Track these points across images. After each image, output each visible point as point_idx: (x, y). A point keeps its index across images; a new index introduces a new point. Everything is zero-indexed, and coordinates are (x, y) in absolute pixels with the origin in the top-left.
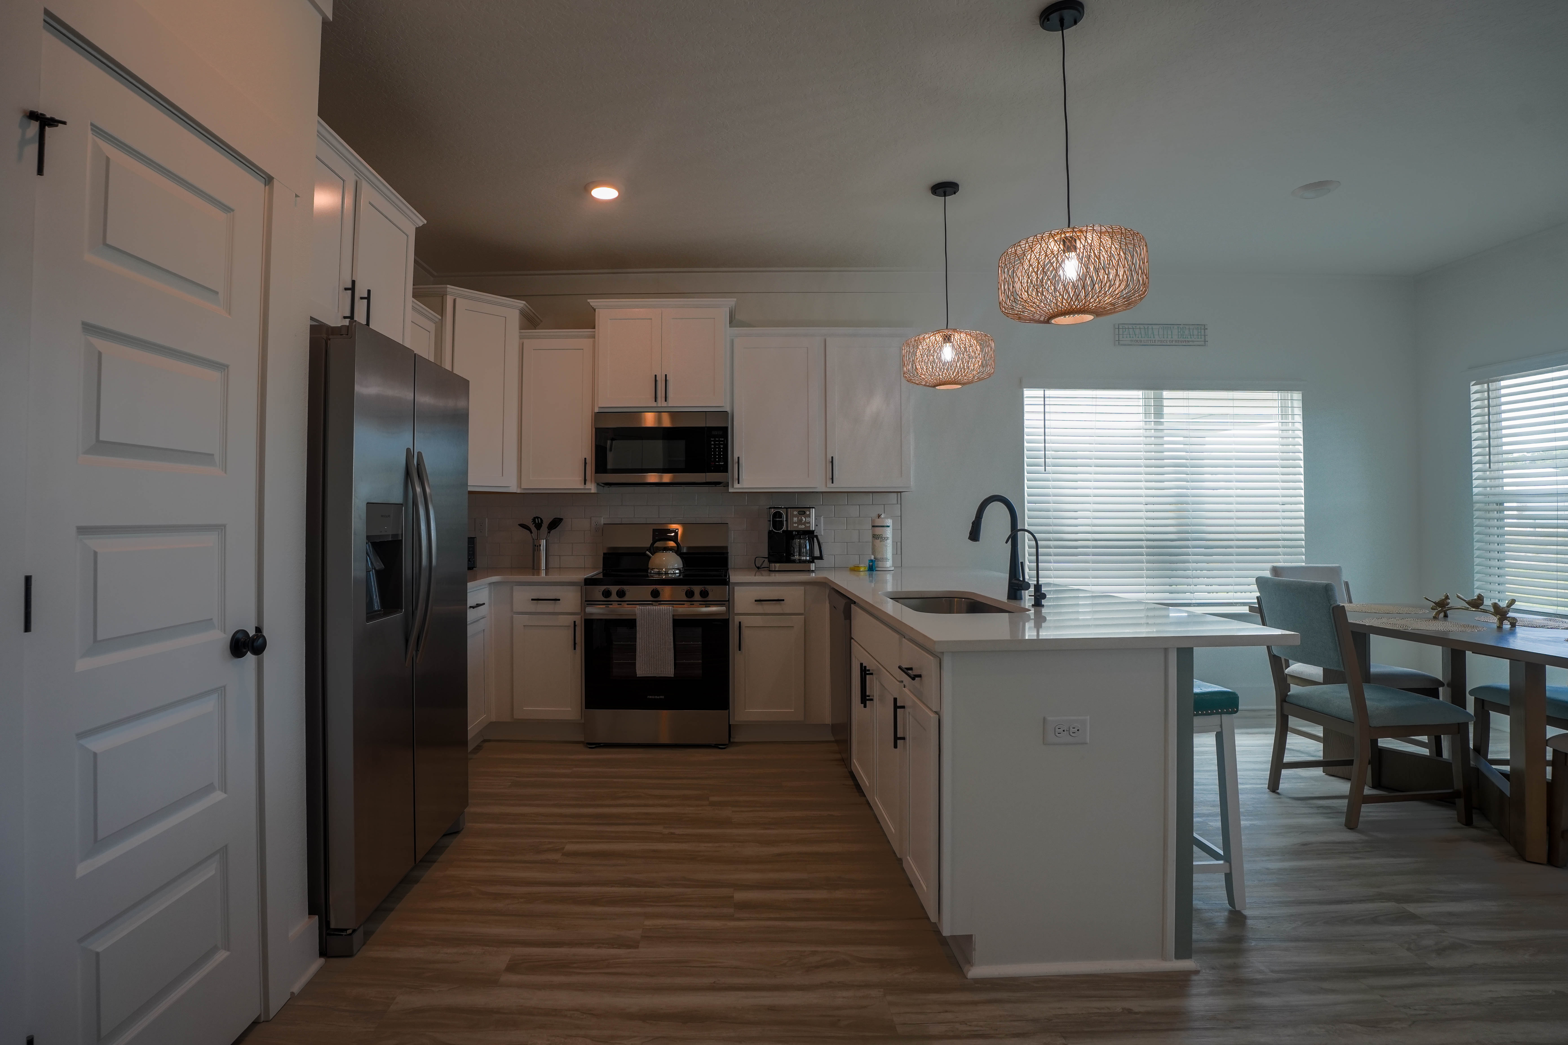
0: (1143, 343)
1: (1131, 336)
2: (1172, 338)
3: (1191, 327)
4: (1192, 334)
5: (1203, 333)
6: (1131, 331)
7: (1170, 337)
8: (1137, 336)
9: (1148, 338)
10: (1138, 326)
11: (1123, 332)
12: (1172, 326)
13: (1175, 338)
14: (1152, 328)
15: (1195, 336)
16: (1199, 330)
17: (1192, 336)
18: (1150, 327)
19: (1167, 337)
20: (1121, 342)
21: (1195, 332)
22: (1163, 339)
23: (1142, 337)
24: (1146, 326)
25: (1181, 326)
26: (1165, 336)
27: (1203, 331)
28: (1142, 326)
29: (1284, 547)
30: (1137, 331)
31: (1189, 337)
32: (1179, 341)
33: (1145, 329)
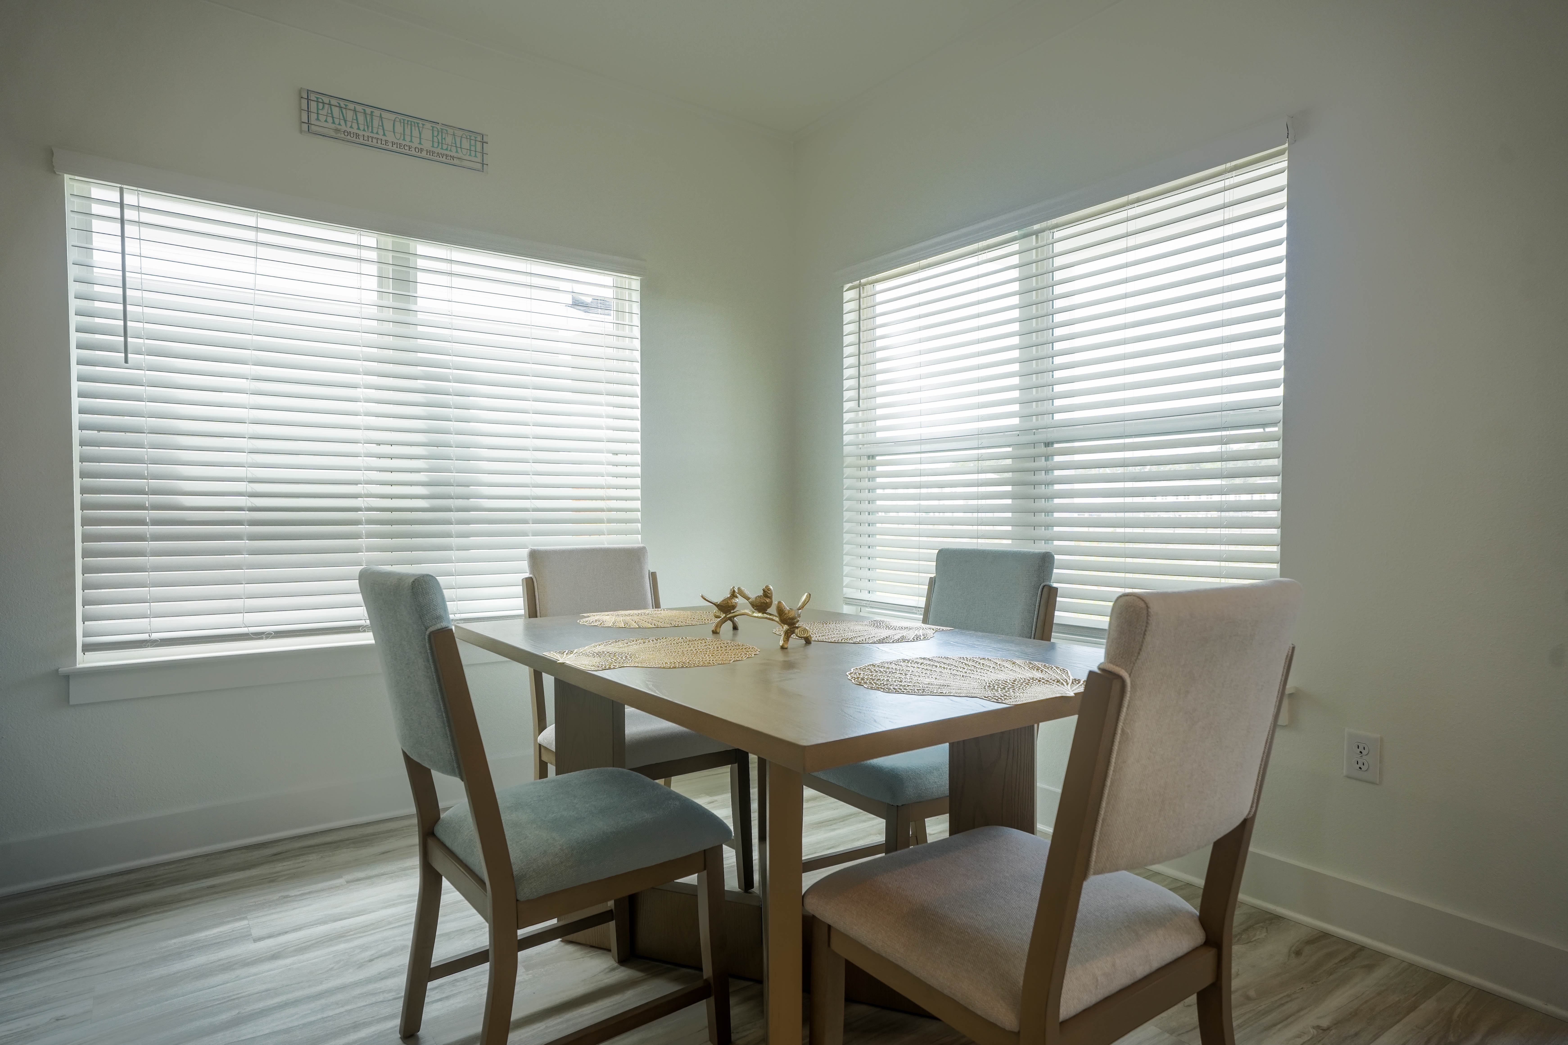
0: (361, 140)
1: (337, 121)
2: (420, 143)
3: (460, 133)
4: (458, 145)
5: (479, 148)
6: (336, 111)
7: (416, 141)
8: (349, 124)
9: (372, 132)
10: (351, 106)
11: (318, 109)
12: (420, 122)
13: (427, 145)
14: (381, 117)
15: (465, 151)
16: (473, 142)
17: (459, 150)
18: (377, 113)
19: (411, 141)
20: (313, 128)
21: (466, 144)
22: (404, 143)
23: (358, 129)
24: (368, 110)
25: (439, 127)
26: (408, 138)
27: (479, 145)
28: (359, 108)
29: (610, 521)
30: (350, 115)
31: (454, 149)
32: (433, 153)
33: (365, 113)
